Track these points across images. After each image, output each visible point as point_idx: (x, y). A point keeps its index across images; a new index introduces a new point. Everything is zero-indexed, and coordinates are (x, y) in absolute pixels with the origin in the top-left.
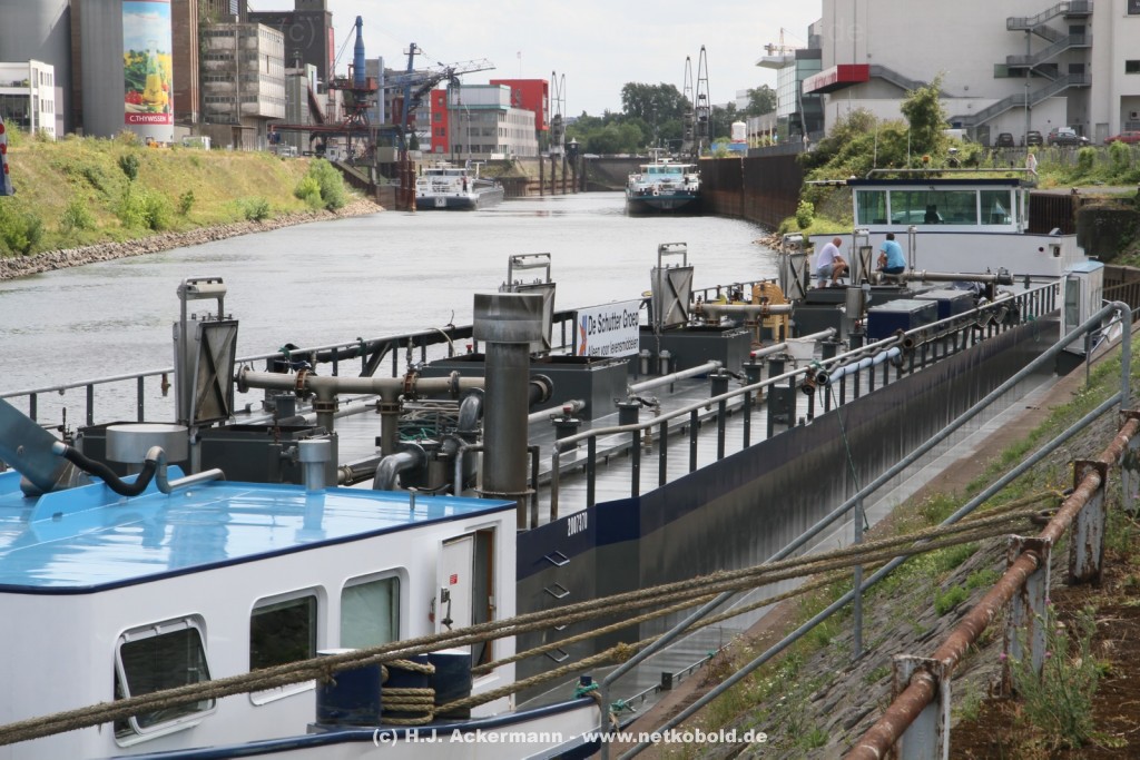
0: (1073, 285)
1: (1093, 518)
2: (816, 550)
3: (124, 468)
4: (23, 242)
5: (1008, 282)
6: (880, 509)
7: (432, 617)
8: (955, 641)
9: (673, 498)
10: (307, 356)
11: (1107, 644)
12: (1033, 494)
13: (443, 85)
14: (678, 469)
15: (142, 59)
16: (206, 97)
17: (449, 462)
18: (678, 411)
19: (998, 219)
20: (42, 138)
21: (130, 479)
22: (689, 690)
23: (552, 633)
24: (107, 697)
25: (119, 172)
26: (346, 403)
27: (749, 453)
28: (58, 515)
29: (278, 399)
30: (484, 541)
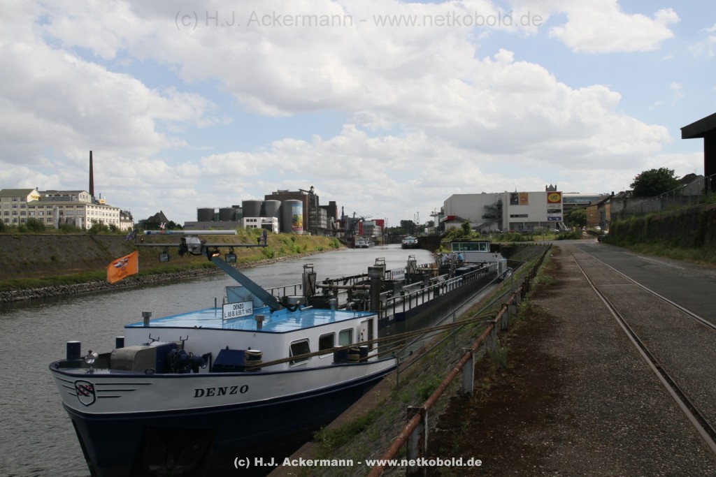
0: (500, 264)
1: (505, 316)
2: (444, 324)
3: (292, 306)
4: (270, 256)
5: (486, 263)
6: (459, 314)
7: (359, 339)
8: (476, 345)
9: (413, 312)
10: (331, 281)
11: (509, 344)
12: (493, 310)
13: (361, 221)
14: (414, 305)
15: (296, 216)
16: (310, 224)
17: (363, 304)
18: (413, 293)
19: (484, 249)
20: (275, 233)
21: (293, 308)
22: (417, 355)
23: (386, 342)
24: (288, 356)
25: (291, 241)
26: (340, 291)
27: (430, 302)
28: (277, 316)
29: (325, 290)
30: (370, 322)
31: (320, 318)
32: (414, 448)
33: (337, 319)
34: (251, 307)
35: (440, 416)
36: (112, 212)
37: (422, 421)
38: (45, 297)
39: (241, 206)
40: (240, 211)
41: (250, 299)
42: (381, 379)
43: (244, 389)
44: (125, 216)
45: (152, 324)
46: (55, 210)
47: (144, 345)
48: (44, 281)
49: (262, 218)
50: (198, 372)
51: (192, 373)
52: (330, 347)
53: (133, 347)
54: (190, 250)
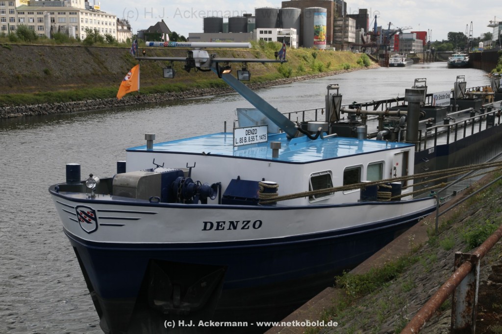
3: (312, 133)
4: (287, 75)
7: (391, 174)
9: (458, 144)
10: (359, 105)
13: (398, 33)
14: (460, 136)
15: (319, 27)
16: (335, 37)
17: (397, 133)
18: (461, 121)
20: (293, 48)
21: (313, 135)
22: (461, 196)
23: (423, 179)
24: (307, 190)
25: (312, 57)
26: (370, 117)
27: (481, 133)
28: (295, 144)
29: (351, 116)
30: (406, 154)
31: (345, 148)
32: (461, 301)
33: (365, 150)
34: (265, 133)
35: (493, 267)
36: (108, 20)
37: (473, 270)
38: (39, 115)
39: (253, 15)
40: (252, 21)
41: (264, 124)
42: (416, 221)
43: (258, 224)
44: (123, 25)
45: (155, 148)
46: (46, 16)
47: (148, 170)
48: (38, 97)
49: (278, 30)
50: (206, 203)
51: (200, 204)
52: (356, 182)
53: (136, 172)
54: (198, 65)
